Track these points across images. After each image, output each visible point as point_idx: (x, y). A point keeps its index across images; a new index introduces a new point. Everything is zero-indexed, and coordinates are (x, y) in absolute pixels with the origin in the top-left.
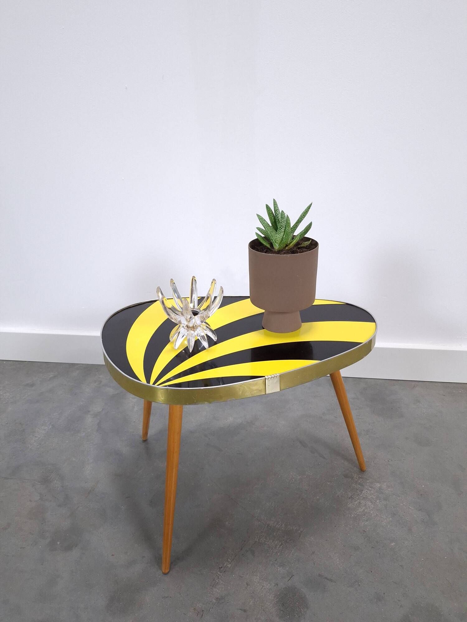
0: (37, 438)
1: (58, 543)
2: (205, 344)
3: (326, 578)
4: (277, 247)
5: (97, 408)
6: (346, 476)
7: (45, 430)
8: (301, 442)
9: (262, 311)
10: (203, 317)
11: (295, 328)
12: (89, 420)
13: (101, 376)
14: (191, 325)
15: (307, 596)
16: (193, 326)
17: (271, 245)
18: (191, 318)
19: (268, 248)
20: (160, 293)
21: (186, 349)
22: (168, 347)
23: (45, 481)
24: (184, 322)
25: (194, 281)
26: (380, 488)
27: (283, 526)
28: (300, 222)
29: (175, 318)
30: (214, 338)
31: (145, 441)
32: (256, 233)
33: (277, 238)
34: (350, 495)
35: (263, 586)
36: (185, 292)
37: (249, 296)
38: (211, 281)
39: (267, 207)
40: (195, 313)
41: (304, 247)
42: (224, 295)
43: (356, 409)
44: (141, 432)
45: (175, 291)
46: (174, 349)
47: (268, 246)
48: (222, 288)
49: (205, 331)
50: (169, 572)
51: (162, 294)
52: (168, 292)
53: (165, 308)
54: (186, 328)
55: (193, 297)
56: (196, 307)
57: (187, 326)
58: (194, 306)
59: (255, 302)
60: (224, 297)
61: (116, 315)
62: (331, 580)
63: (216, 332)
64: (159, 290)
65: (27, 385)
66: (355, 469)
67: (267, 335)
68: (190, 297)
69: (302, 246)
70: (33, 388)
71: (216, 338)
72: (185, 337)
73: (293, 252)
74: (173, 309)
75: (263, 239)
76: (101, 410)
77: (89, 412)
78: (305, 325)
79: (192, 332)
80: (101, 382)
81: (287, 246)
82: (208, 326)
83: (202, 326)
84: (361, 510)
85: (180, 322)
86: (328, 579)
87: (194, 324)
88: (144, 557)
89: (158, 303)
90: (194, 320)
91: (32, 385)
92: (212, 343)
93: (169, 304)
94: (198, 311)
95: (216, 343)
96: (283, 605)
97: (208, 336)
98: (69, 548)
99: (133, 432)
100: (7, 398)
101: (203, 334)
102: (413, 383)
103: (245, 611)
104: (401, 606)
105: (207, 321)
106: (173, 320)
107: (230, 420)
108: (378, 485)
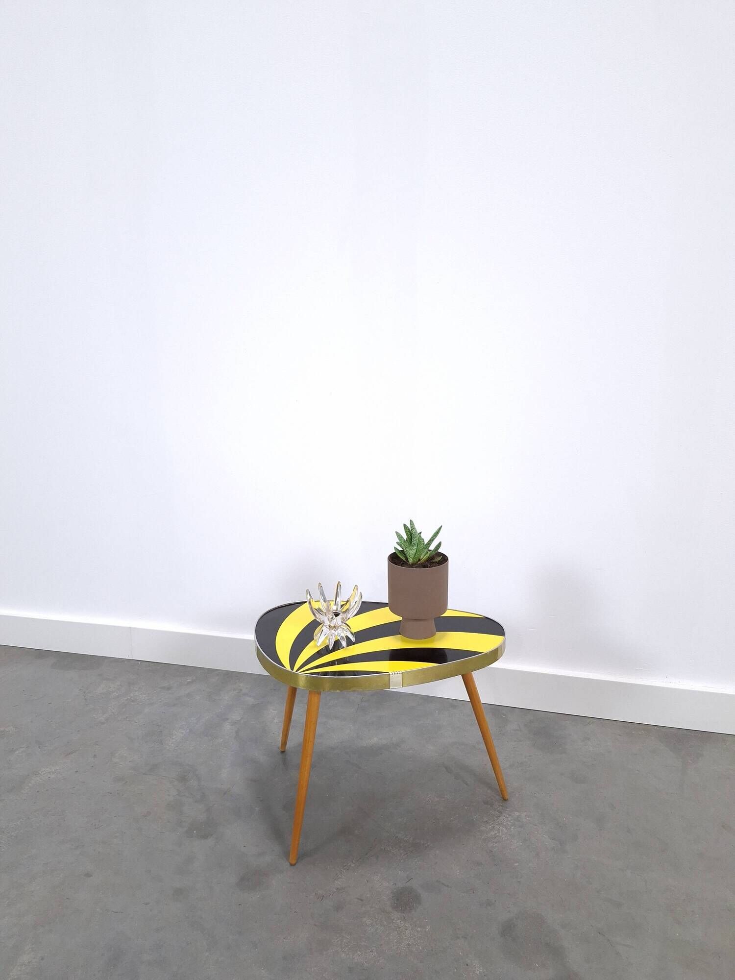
0: (174, 740)
1: (195, 832)
2: (344, 643)
3: (443, 884)
4: (411, 561)
5: (236, 716)
6: (486, 803)
7: (182, 733)
8: (446, 768)
9: (400, 618)
10: (342, 618)
11: (429, 635)
12: (227, 727)
13: (241, 685)
14: (332, 625)
15: (422, 896)
16: (335, 626)
17: (407, 559)
18: (332, 618)
19: (404, 561)
20: (308, 595)
21: (327, 647)
22: (312, 643)
23: (183, 779)
24: (327, 623)
25: (339, 585)
26: (518, 817)
27: (411, 839)
28: (433, 541)
29: (320, 618)
30: (353, 639)
31: (283, 752)
32: (395, 547)
33: (411, 553)
34: (485, 819)
35: (382, 884)
36: (330, 595)
37: (388, 602)
38: (354, 586)
39: (405, 526)
40: (337, 615)
41: (436, 562)
42: (364, 600)
43: (515, 741)
44: (279, 744)
45: (322, 594)
46: (316, 646)
47: (404, 559)
48: (361, 594)
49: (345, 632)
50: (295, 864)
51: (310, 596)
52: (316, 595)
53: (311, 608)
54: (329, 627)
55: (337, 600)
56: (339, 609)
57: (329, 626)
58: (337, 609)
59: (393, 610)
60: (363, 602)
61: (268, 614)
62: (447, 886)
63: (356, 634)
64: (308, 592)
65: (163, 688)
66: (497, 797)
67: (403, 641)
68: (334, 600)
69: (434, 561)
70: (170, 691)
71: (355, 639)
72: (326, 635)
73: (424, 566)
74: (319, 610)
75: (400, 553)
76: (240, 719)
77: (227, 719)
78: (439, 634)
79: (333, 631)
80: (241, 690)
81: (419, 560)
82: (348, 628)
83: (342, 627)
84: (492, 833)
85: (324, 622)
86: (445, 885)
87: (335, 624)
88: (273, 850)
89: (307, 604)
90: (335, 620)
91: (169, 689)
92: (350, 643)
93: (316, 605)
94: (340, 612)
95: (354, 644)
96: (398, 900)
97: (347, 636)
98: (205, 837)
99: (272, 743)
100: (144, 700)
101: (342, 635)
102: (588, 720)
103: (362, 900)
104: (509, 912)
105: (347, 622)
106: (318, 620)
107: (375, 740)
108: (517, 814)
